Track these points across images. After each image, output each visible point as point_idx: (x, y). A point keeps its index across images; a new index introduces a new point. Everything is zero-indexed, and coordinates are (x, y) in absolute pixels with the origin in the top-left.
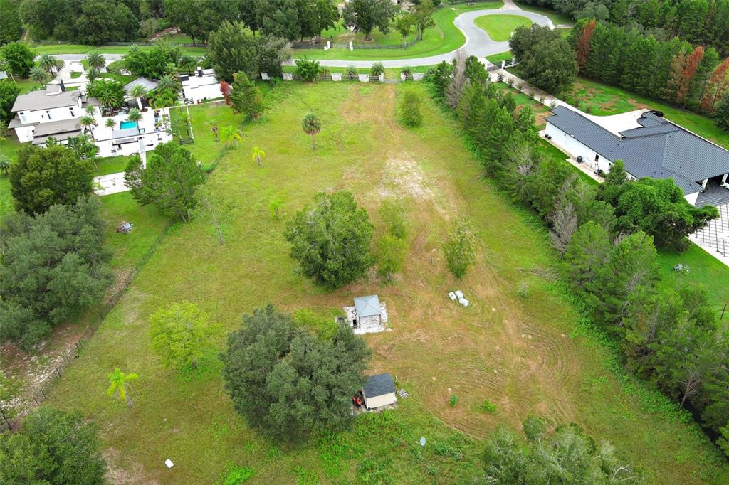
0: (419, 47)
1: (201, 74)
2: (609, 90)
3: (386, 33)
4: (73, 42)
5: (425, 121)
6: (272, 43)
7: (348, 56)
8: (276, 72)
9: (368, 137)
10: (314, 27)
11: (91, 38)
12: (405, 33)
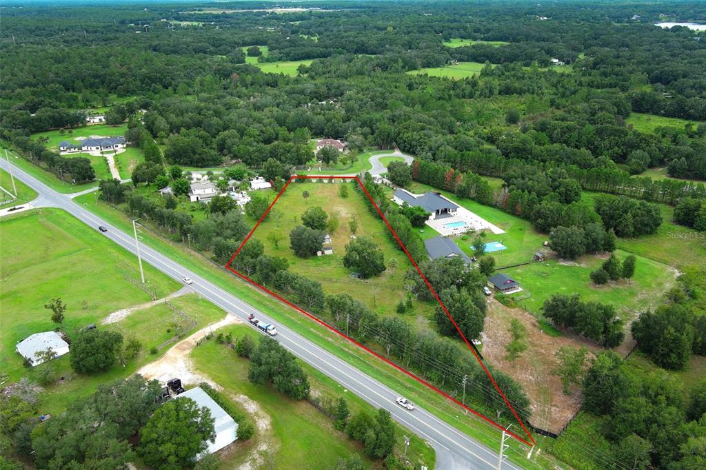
0: (350, 170)
1: (257, 179)
2: (425, 186)
3: (336, 164)
4: (189, 166)
5: (349, 195)
6: (287, 167)
7: (319, 173)
8: (288, 178)
9: (327, 200)
10: (304, 161)
11: (200, 165)
12: (344, 164)
